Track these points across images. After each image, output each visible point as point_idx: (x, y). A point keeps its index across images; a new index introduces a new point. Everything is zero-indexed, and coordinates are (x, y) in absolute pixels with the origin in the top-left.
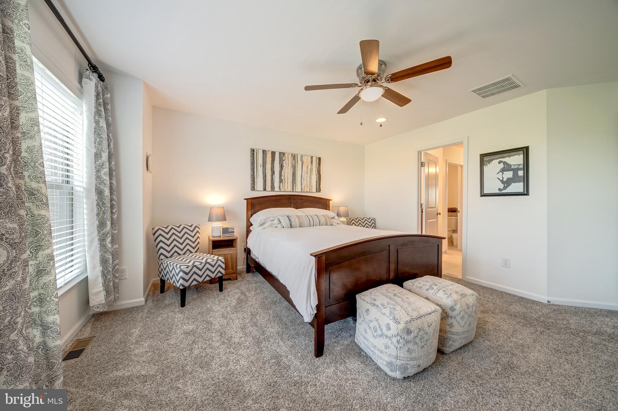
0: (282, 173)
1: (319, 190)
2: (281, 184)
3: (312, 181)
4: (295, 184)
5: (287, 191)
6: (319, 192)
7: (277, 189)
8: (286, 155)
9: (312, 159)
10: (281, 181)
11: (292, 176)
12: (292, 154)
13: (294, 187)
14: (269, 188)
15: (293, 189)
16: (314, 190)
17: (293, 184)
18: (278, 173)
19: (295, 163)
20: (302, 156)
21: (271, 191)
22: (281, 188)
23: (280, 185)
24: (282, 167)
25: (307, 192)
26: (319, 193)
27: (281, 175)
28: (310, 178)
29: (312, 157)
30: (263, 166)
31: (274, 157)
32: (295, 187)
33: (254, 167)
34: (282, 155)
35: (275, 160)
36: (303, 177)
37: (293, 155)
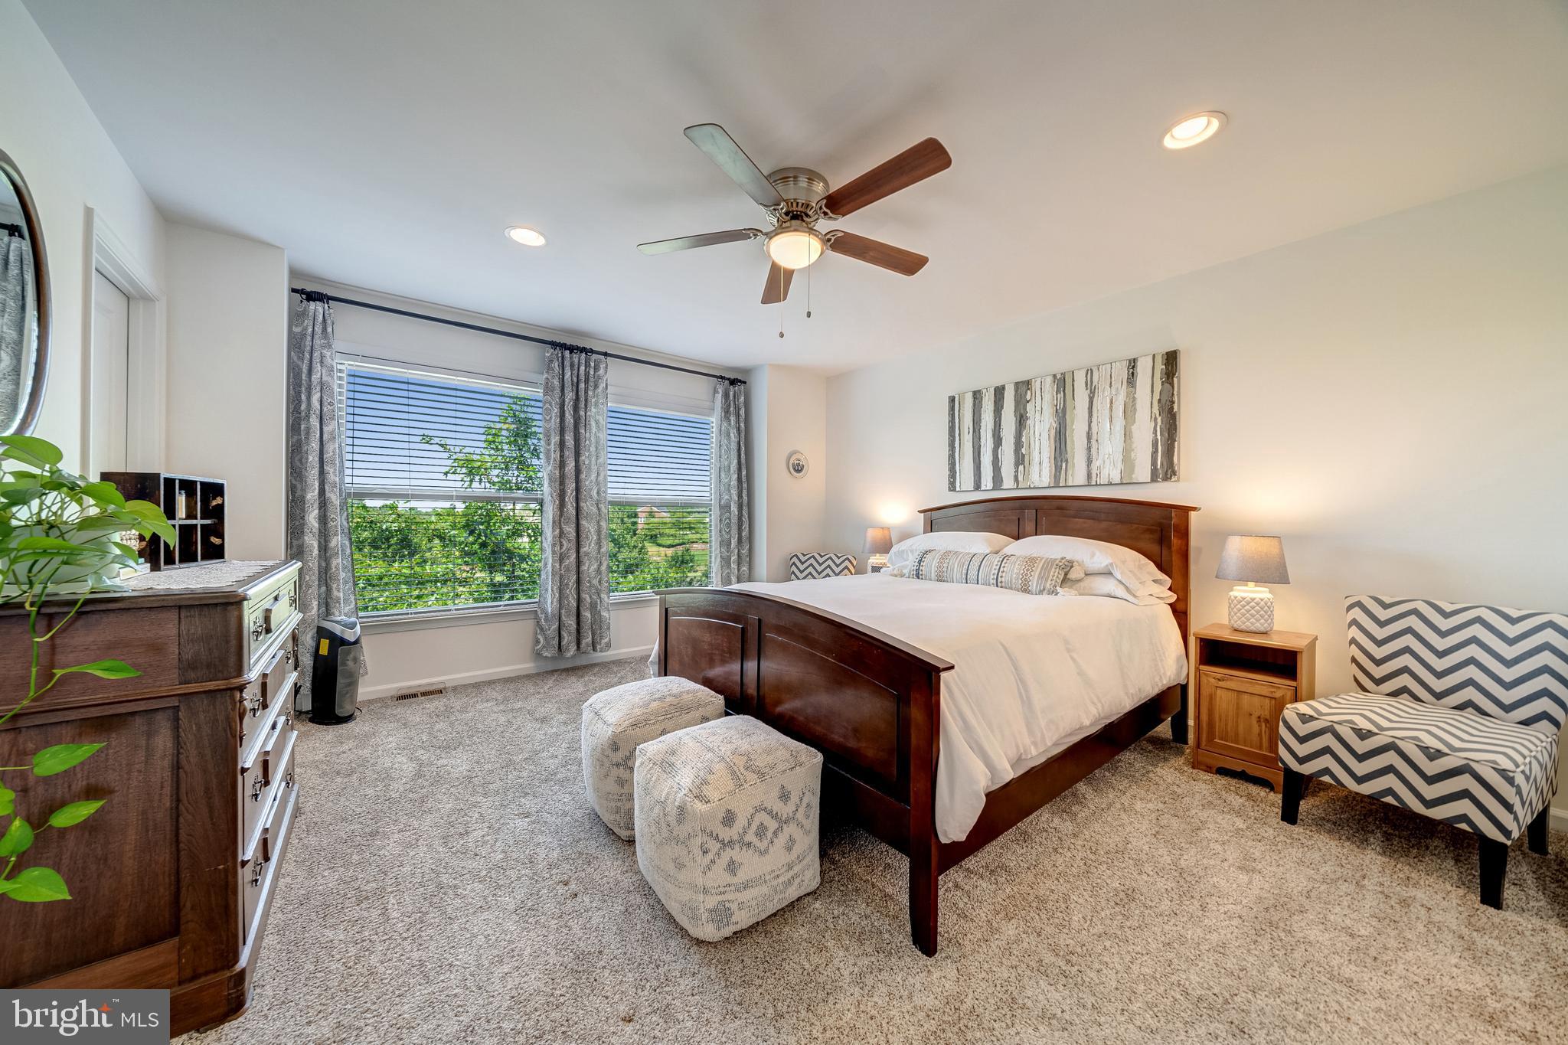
0: (1024, 439)
1: (1166, 470)
2: (1021, 468)
3: (1132, 443)
4: (1064, 465)
5: (1037, 485)
6: (1166, 478)
7: (1008, 482)
8: (1036, 386)
9: (1133, 367)
10: (1020, 460)
11: (1056, 441)
12: (1055, 376)
13: (1060, 472)
14: (987, 482)
15: (1057, 478)
16: (1143, 472)
17: (1059, 463)
18: (1012, 440)
19: (1064, 404)
20: (1090, 372)
21: (994, 489)
22: (1020, 478)
23: (1016, 472)
24: (1021, 420)
25: (1110, 484)
26: (1167, 484)
27: (1018, 444)
28: (1127, 435)
29: (1133, 364)
30: (974, 431)
31: (1000, 400)
32: (1063, 472)
33: (954, 437)
34: (1024, 388)
35: (1002, 407)
36: (1094, 437)
37: (1059, 376)
